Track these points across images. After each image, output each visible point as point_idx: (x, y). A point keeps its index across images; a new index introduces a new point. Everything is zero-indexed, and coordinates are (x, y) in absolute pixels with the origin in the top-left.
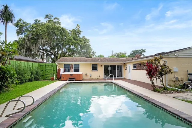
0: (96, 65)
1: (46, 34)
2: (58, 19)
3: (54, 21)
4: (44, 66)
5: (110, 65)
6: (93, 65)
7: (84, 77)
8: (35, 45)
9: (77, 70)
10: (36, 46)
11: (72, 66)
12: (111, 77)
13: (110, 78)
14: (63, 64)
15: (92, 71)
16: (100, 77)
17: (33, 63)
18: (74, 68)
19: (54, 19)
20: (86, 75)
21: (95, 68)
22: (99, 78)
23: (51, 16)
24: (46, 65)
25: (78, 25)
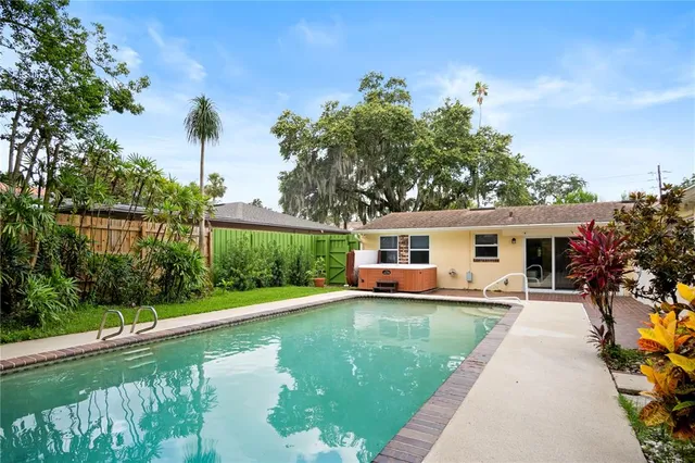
0: (494, 238)
1: (353, 142)
2: (401, 83)
3: (391, 91)
4: (326, 244)
5: (553, 236)
6: (479, 238)
7: (445, 282)
8: (325, 181)
9: (422, 257)
10: (328, 183)
11: (405, 242)
12: (556, 289)
13: (553, 291)
14: (378, 234)
15: (475, 261)
16: (506, 284)
17: (295, 235)
18: (410, 250)
19: (388, 86)
20: (453, 274)
21: (486, 249)
22: (503, 288)
23: (378, 78)
24: (318, 241)
25: (478, 85)
